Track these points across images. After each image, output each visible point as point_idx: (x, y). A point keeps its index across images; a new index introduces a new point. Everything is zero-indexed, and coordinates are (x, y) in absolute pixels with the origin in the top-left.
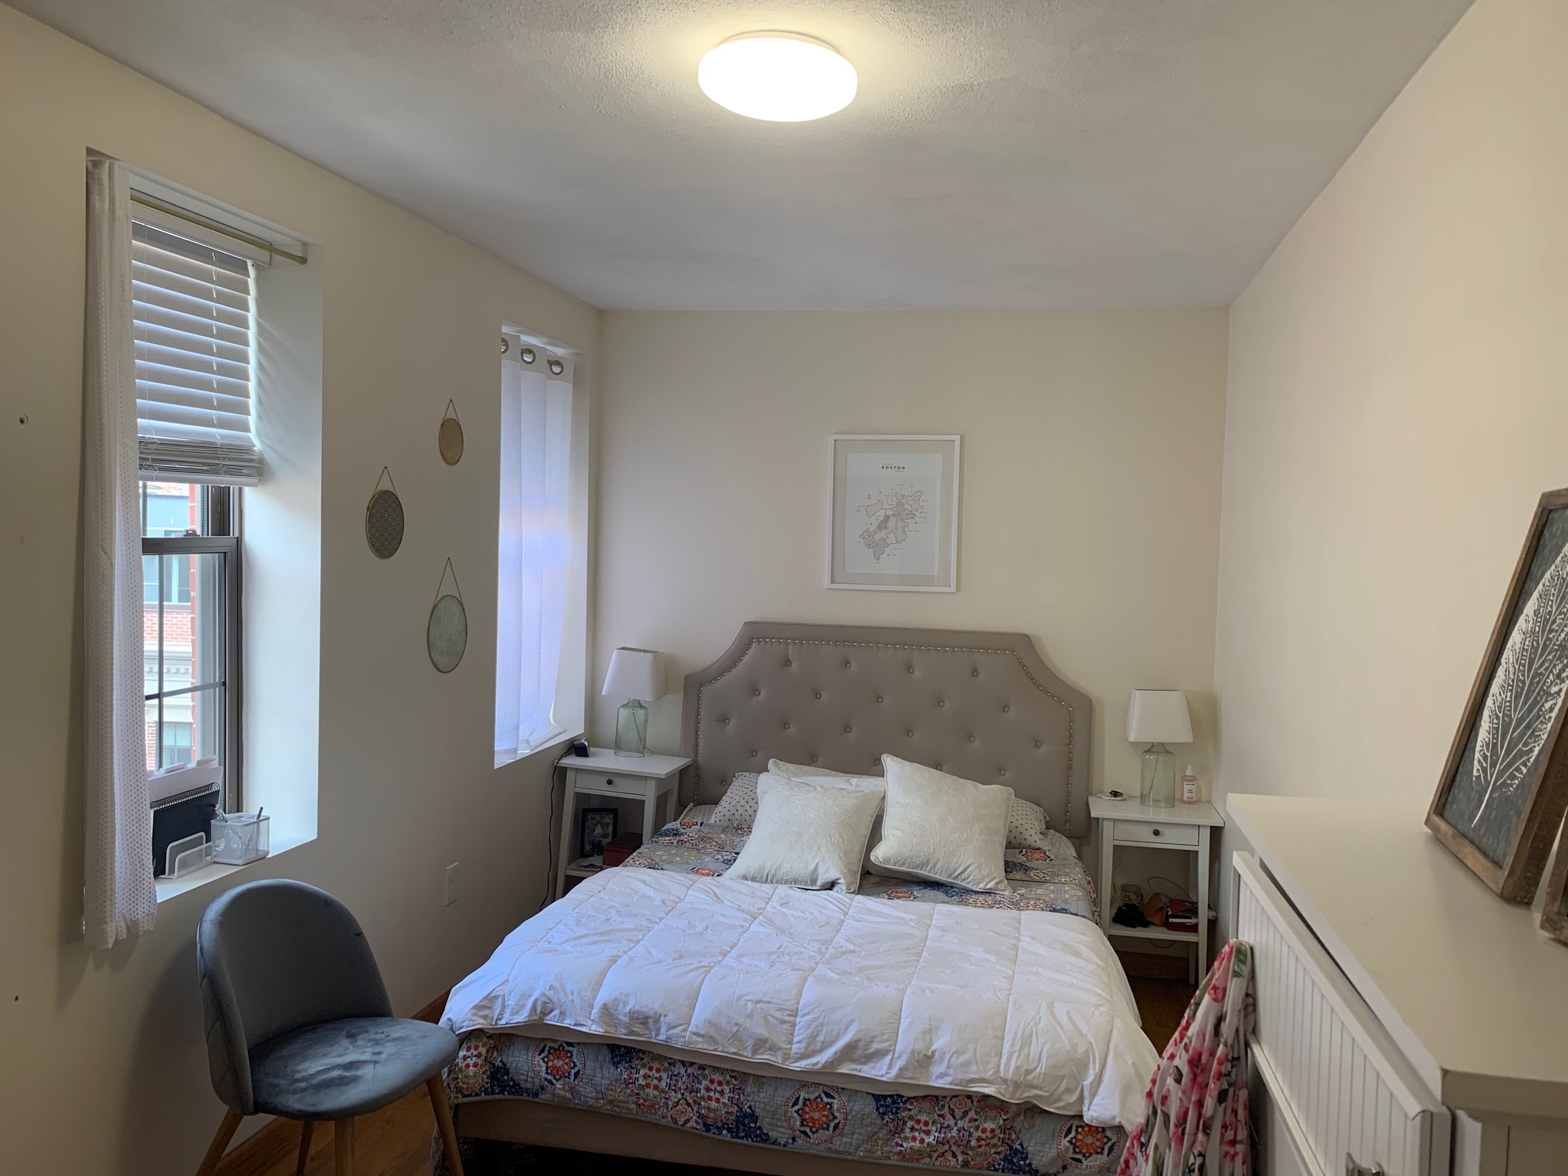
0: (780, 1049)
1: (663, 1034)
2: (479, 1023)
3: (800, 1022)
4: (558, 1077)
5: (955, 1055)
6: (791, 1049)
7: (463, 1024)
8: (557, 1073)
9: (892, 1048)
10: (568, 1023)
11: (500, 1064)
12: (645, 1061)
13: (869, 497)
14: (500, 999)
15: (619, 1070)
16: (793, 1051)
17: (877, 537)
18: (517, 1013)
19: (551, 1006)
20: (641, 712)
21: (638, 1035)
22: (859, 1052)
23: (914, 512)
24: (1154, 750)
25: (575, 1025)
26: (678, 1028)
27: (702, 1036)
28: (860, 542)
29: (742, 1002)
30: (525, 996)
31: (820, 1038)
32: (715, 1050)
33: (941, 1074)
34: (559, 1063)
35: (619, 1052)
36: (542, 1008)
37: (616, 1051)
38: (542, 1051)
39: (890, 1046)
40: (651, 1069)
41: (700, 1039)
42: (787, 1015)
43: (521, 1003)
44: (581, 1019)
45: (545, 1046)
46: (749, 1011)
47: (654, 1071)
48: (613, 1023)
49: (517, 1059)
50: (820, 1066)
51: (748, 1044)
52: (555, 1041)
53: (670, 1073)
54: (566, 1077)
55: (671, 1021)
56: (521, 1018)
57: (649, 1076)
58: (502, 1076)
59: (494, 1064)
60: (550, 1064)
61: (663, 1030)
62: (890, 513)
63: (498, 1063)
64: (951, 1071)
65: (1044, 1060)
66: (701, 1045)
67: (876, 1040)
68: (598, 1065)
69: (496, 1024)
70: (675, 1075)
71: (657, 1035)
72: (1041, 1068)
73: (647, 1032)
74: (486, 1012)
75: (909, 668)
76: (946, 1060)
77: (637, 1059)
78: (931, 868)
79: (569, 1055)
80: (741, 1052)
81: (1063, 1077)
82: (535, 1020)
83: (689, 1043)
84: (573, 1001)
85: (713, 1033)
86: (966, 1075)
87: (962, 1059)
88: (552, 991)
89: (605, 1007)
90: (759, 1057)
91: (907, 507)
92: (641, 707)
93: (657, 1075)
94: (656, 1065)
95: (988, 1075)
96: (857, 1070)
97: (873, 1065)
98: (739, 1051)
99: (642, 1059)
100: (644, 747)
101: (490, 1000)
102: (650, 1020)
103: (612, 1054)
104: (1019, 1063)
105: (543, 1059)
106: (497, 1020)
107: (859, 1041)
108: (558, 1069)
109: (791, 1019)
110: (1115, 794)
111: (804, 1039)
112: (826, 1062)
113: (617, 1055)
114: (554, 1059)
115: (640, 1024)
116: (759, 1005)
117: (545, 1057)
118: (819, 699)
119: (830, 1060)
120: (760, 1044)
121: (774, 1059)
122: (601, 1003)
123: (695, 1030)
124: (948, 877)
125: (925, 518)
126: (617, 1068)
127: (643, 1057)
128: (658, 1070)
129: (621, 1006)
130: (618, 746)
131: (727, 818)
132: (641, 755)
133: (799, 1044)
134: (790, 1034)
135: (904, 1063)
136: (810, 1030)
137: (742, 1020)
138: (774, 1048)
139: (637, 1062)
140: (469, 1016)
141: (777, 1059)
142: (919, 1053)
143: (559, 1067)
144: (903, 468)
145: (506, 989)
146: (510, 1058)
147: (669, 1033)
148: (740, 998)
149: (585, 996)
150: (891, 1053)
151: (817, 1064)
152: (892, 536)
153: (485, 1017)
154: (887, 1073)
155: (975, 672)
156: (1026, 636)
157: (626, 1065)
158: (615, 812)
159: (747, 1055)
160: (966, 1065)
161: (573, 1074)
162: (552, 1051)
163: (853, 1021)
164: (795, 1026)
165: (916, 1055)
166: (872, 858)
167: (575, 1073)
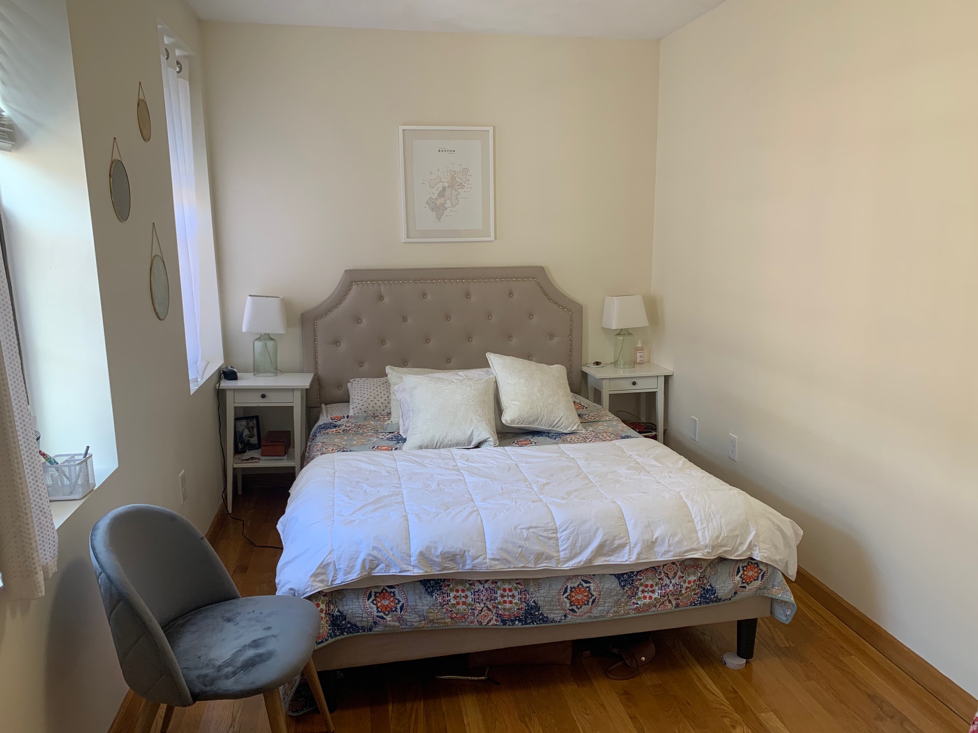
0: (553, 557)
1: (469, 565)
2: (319, 587)
3: (561, 537)
4: (387, 613)
5: (671, 538)
6: (559, 556)
7: (306, 590)
8: (386, 609)
9: (628, 541)
10: (393, 571)
11: (338, 614)
12: (451, 586)
13: (431, 173)
14: (332, 565)
15: (434, 597)
16: (562, 557)
17: (439, 202)
18: (349, 573)
19: (377, 562)
20: (270, 344)
21: (449, 569)
22: (607, 548)
23: (463, 184)
24: (622, 333)
25: (400, 572)
26: (480, 558)
27: (498, 560)
28: (425, 207)
29: (518, 531)
30: (353, 559)
31: (578, 544)
32: (509, 568)
33: (665, 551)
34: (386, 602)
35: (430, 584)
36: (370, 565)
37: (427, 584)
38: (370, 597)
39: (626, 540)
40: (457, 591)
41: (497, 562)
42: (551, 533)
43: (351, 565)
44: (404, 566)
45: (371, 592)
46: (525, 536)
47: (460, 592)
48: (429, 565)
49: (351, 607)
50: (582, 563)
51: (531, 559)
52: (378, 587)
53: (473, 591)
54: (394, 611)
55: (474, 554)
56: (354, 576)
57: (458, 597)
58: (341, 622)
59: (333, 615)
60: (379, 604)
61: (468, 562)
62: (446, 185)
63: (336, 613)
64: (672, 548)
65: (724, 528)
66: (499, 567)
67: (617, 538)
68: (417, 597)
69: (332, 584)
70: (476, 592)
71: (464, 566)
72: (724, 533)
73: (455, 566)
74: (322, 577)
75: (468, 295)
76: (667, 541)
77: (445, 586)
78: (539, 423)
79: (392, 594)
80: (527, 565)
81: (738, 536)
82: (365, 575)
83: (491, 567)
84: (393, 555)
85: (505, 556)
86: (682, 548)
87: (676, 539)
88: (375, 551)
89: (421, 554)
90: (539, 566)
91: (458, 179)
92: (272, 339)
93: (463, 594)
94: (460, 588)
95: (694, 546)
96: (607, 561)
97: (617, 555)
98: (526, 565)
99: (449, 586)
100: (276, 369)
101: (323, 568)
102: (457, 556)
103: (425, 587)
104: (710, 532)
105: (372, 602)
106: (332, 581)
107: (606, 541)
108: (386, 607)
109: (554, 535)
110: (597, 363)
111: (568, 547)
112: (586, 559)
113: (429, 587)
114: (381, 600)
115: (450, 560)
116: (531, 530)
117: (373, 601)
118: (406, 322)
119: (589, 558)
120: (539, 556)
121: (550, 565)
122: (418, 552)
123: (492, 557)
124: (549, 427)
125: (471, 188)
126: (432, 596)
127: (449, 584)
128: (463, 591)
129: (433, 551)
130: (256, 370)
131: (363, 410)
132: (275, 375)
133: (565, 551)
134: (557, 545)
135: (639, 549)
136: (570, 541)
137: (522, 543)
138: (549, 558)
139: (446, 589)
140: (310, 583)
141: (551, 565)
142: (647, 541)
143: (387, 605)
144: (454, 151)
145: (334, 557)
146: (345, 607)
147: (474, 562)
148: (515, 528)
149: (402, 550)
150: (628, 544)
151: (580, 562)
152: (448, 202)
153: (322, 581)
154: (629, 558)
155: (511, 294)
156: (542, 267)
157: (438, 592)
158: (257, 417)
159: (531, 566)
160: (680, 542)
161: (399, 608)
162: (378, 595)
163: (598, 528)
164: (558, 539)
165: (646, 543)
166: (504, 422)
167: (400, 607)
